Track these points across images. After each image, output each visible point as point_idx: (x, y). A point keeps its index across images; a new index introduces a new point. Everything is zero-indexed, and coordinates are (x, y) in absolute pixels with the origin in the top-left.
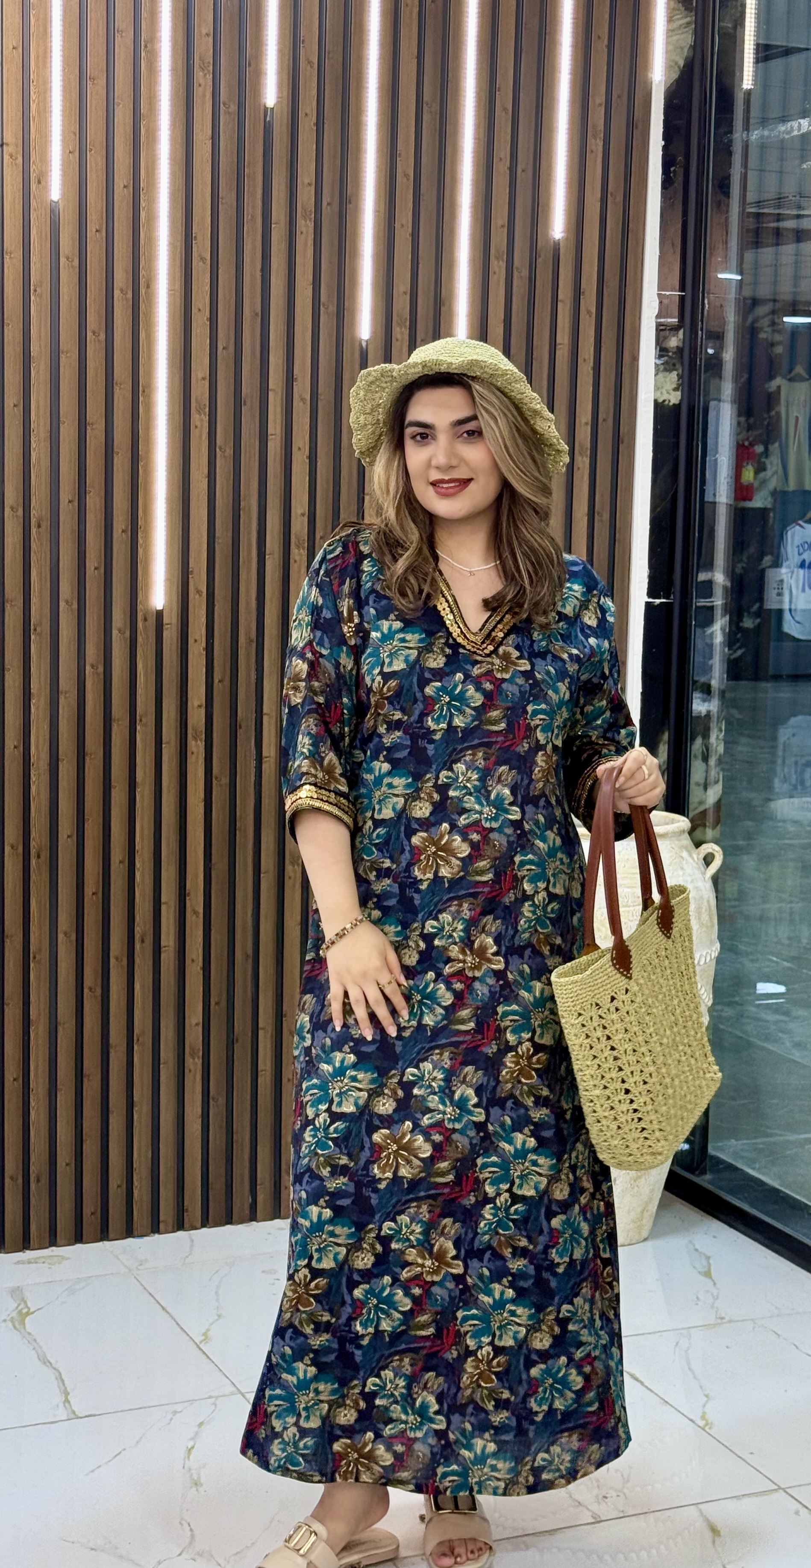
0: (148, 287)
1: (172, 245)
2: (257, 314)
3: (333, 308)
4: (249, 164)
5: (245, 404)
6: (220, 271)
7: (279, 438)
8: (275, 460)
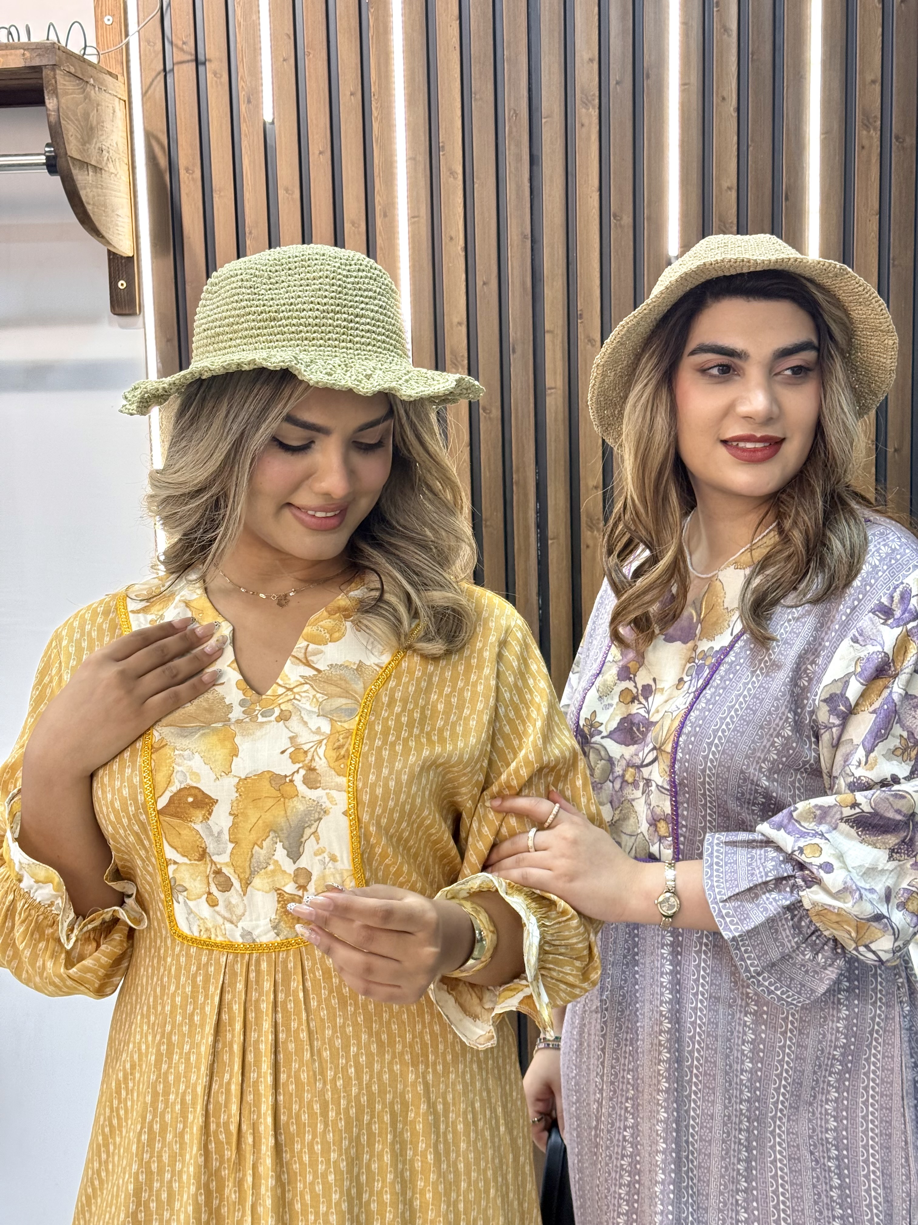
0: (385, 215)
1: (412, 159)
2: (525, 237)
3: (627, 220)
4: (509, 43)
5: (514, 352)
6: (476, 186)
7: (560, 392)
8: (556, 420)
